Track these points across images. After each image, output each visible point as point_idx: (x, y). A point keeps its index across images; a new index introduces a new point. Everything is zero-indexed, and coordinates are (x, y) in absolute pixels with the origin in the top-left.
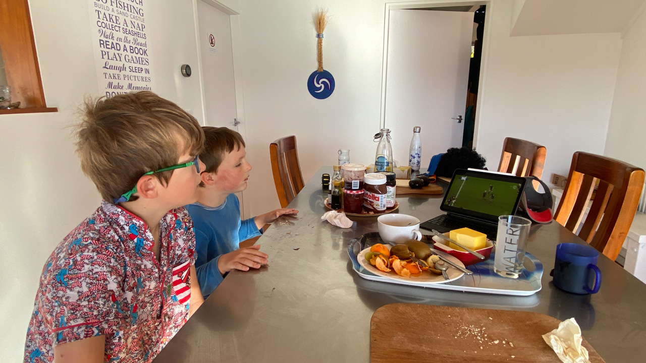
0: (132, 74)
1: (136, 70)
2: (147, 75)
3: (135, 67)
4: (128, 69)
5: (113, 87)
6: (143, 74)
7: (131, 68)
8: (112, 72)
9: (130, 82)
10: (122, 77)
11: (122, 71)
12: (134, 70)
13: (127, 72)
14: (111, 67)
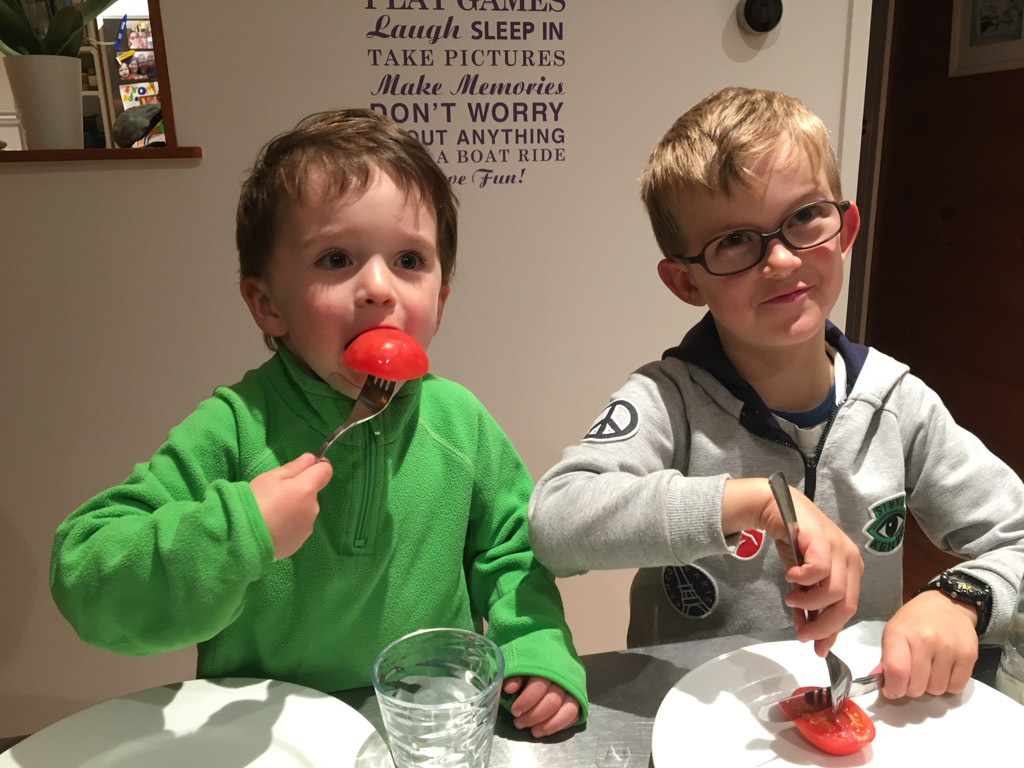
0: (483, 43)
1: (499, 30)
2: (554, 45)
3: (499, 24)
4: (466, 32)
5: (398, 90)
6: (535, 42)
7: (482, 27)
8: (398, 45)
9: (471, 70)
10: (439, 56)
11: (441, 40)
12: (493, 32)
13: (465, 41)
14: (399, 32)
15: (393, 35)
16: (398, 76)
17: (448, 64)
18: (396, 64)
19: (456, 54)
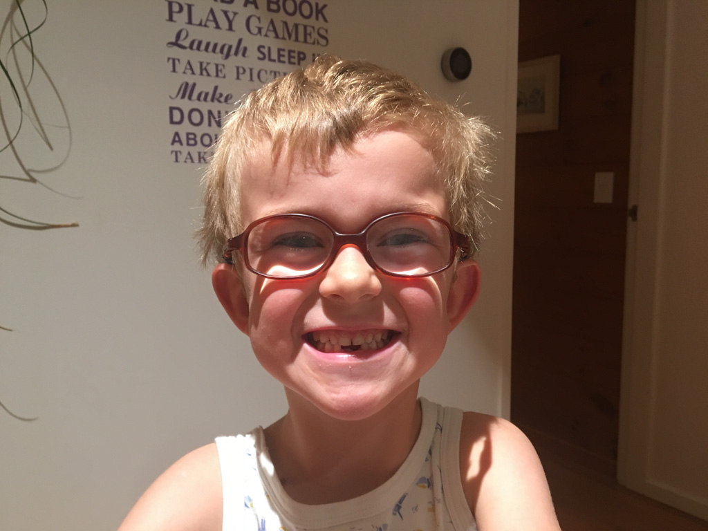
0: (266, 64)
1: (279, 56)
3: (279, 50)
4: (253, 53)
5: (195, 96)
7: (266, 51)
8: (196, 57)
10: (230, 71)
11: (232, 57)
12: (274, 56)
13: (252, 61)
15: (191, 47)
16: (194, 85)
17: (238, 78)
18: (193, 73)
19: (244, 70)
